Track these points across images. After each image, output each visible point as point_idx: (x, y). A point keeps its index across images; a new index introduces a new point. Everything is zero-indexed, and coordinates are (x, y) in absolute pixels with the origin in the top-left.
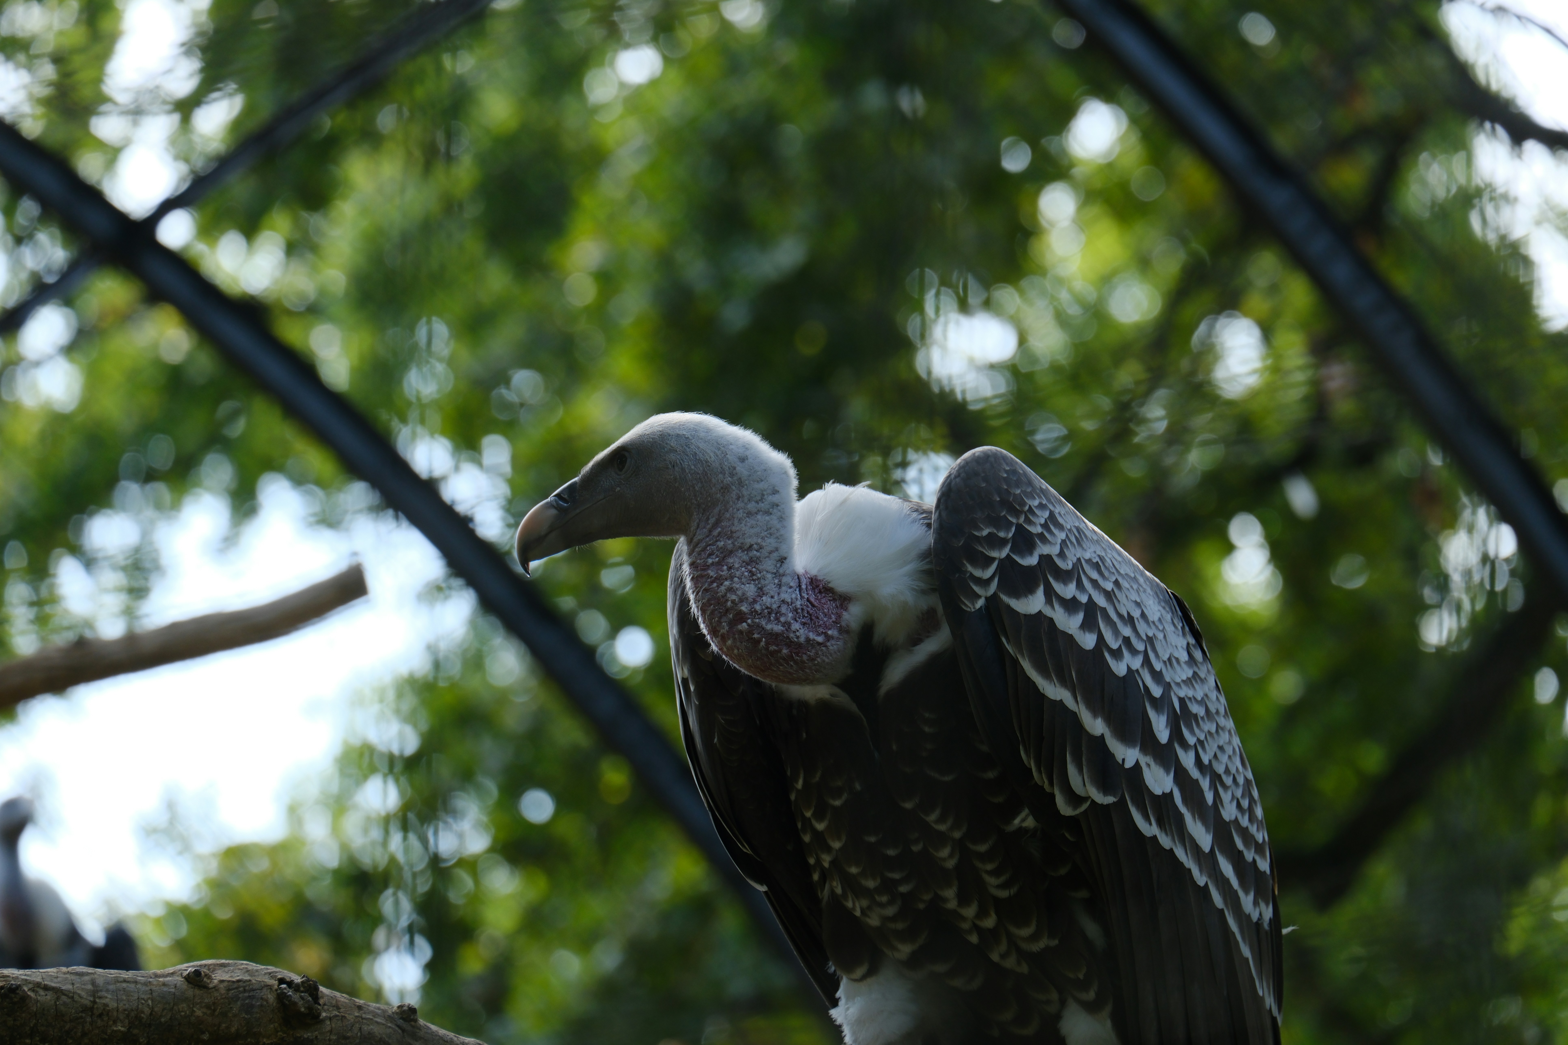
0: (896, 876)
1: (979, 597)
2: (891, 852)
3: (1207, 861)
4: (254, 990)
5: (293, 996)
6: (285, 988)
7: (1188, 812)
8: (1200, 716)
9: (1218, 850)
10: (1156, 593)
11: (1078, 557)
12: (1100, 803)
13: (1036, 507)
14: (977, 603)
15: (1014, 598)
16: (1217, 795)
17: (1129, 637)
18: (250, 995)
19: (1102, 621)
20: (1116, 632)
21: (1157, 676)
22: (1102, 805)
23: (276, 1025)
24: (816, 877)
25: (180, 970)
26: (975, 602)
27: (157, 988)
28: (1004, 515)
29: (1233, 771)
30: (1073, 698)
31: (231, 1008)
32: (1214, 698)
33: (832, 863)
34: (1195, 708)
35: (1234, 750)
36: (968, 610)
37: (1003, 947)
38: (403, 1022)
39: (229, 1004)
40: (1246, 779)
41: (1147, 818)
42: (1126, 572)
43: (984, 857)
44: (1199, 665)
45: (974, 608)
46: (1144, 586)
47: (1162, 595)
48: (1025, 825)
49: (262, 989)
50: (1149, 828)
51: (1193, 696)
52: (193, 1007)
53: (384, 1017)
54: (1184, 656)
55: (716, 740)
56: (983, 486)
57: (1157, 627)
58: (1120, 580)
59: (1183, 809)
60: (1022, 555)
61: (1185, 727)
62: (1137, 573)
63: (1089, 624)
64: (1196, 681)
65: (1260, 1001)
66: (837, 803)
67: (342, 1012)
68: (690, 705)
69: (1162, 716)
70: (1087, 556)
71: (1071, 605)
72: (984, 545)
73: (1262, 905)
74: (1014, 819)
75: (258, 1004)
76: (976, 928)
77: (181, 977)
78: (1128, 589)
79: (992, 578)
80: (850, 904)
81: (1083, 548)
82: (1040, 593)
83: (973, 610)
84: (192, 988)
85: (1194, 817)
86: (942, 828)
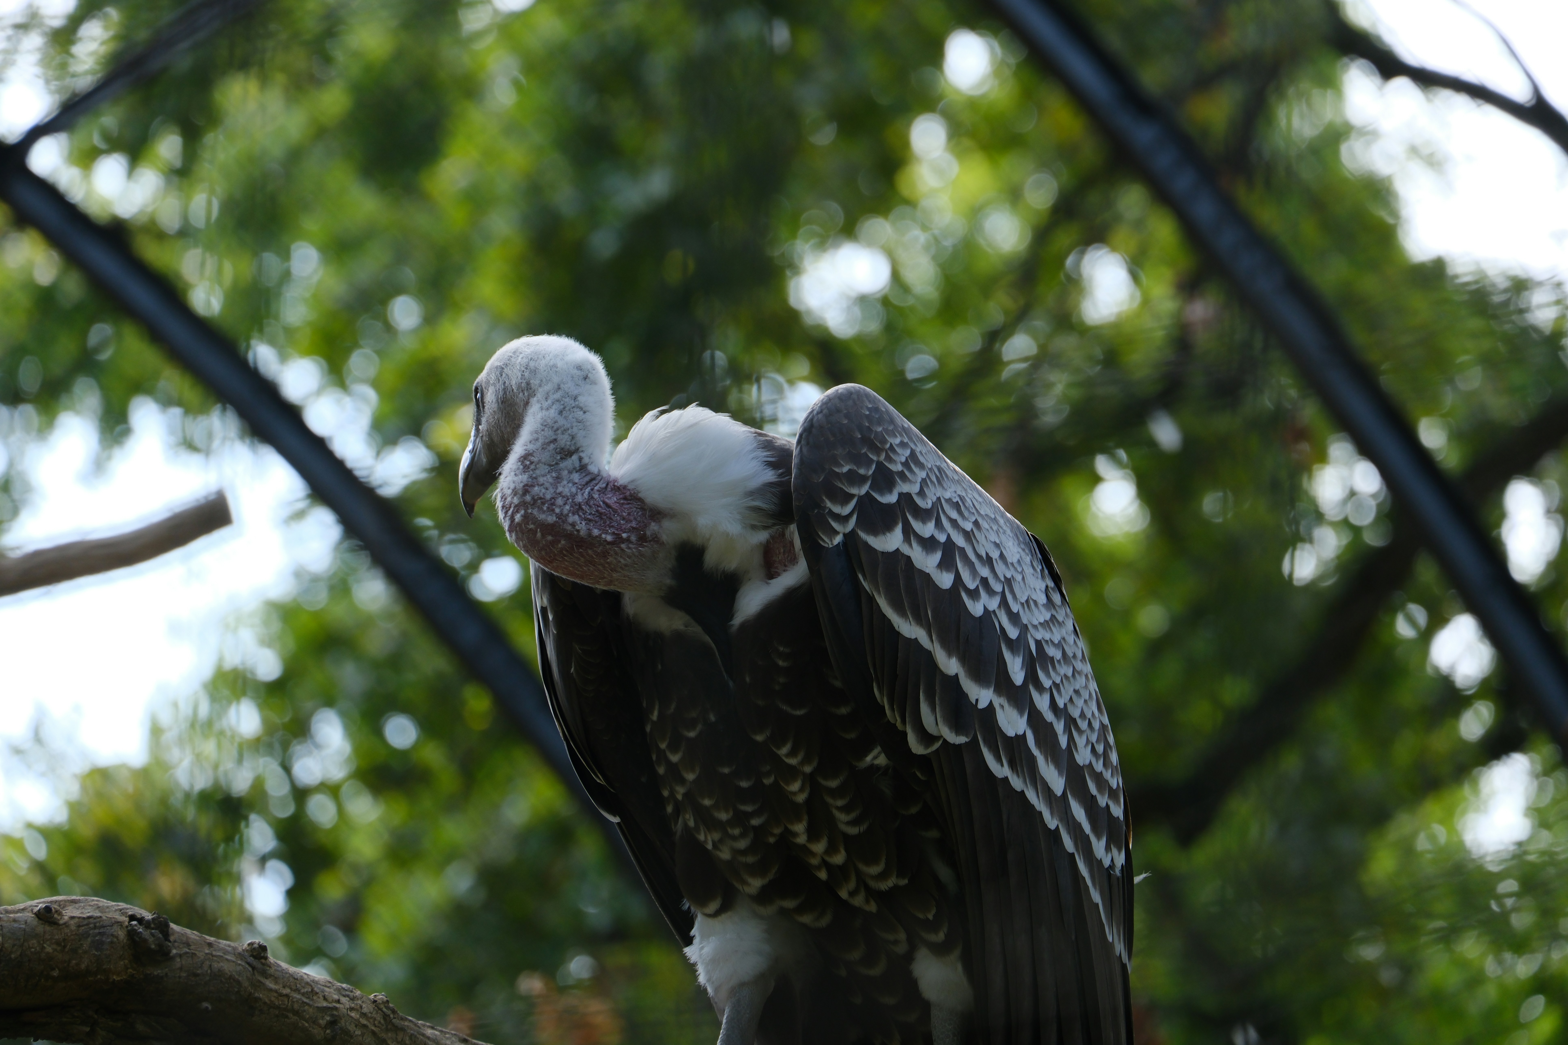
0: (749, 808)
1: (837, 533)
2: (744, 784)
3: (1060, 805)
4: (104, 927)
5: (143, 932)
6: (136, 925)
7: (1041, 754)
8: (1056, 659)
9: (1070, 794)
10: (1016, 535)
11: (938, 496)
12: (952, 743)
13: (897, 445)
14: (835, 539)
15: (872, 536)
16: (1071, 738)
17: (987, 578)
18: (101, 931)
19: (960, 560)
20: (974, 572)
21: (1014, 618)
22: (954, 744)
23: (126, 961)
24: (669, 809)
25: (30, 906)
26: (833, 539)
27: (8, 924)
28: (865, 452)
29: (1089, 715)
30: (928, 637)
31: (81, 944)
32: (1072, 642)
33: (685, 795)
34: (1051, 651)
35: (1090, 694)
36: (826, 545)
37: (852, 885)
38: (253, 959)
39: (79, 941)
40: (1101, 723)
41: (999, 759)
42: (986, 513)
43: (836, 793)
44: (1057, 608)
45: (832, 544)
46: (1005, 528)
47: (1022, 537)
48: (877, 762)
49: (112, 926)
50: (1000, 770)
51: (1050, 639)
52: (43, 943)
53: (235, 954)
54: (1042, 599)
55: (572, 670)
56: (844, 422)
57: (1016, 569)
58: (980, 520)
59: (1036, 752)
60: (882, 492)
61: (1040, 670)
62: (998, 514)
63: (946, 563)
64: (1054, 624)
65: (1109, 947)
66: (692, 734)
67: (192, 949)
68: (548, 634)
69: (1017, 658)
70: (948, 495)
71: (929, 544)
72: (844, 482)
73: (1115, 851)
74: (866, 756)
75: (108, 940)
76: (825, 864)
77: (31, 913)
78: (988, 530)
79: (850, 515)
80: (702, 837)
81: (943, 487)
82: (898, 531)
83: (831, 546)
84: (42, 924)
85: (1047, 760)
86: (793, 761)
